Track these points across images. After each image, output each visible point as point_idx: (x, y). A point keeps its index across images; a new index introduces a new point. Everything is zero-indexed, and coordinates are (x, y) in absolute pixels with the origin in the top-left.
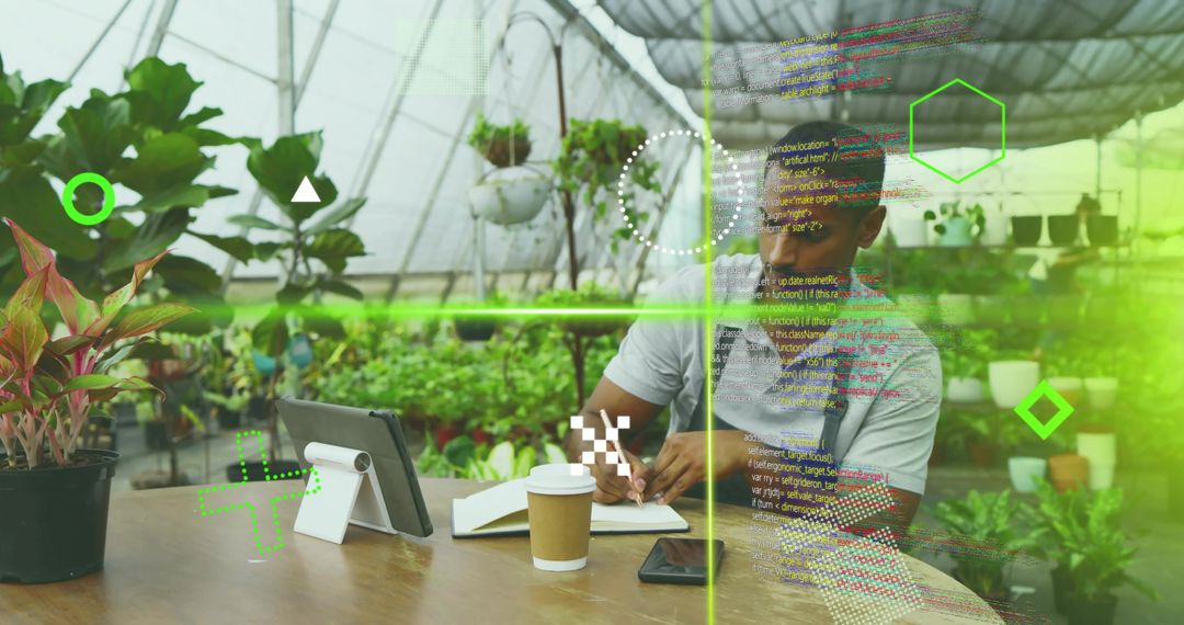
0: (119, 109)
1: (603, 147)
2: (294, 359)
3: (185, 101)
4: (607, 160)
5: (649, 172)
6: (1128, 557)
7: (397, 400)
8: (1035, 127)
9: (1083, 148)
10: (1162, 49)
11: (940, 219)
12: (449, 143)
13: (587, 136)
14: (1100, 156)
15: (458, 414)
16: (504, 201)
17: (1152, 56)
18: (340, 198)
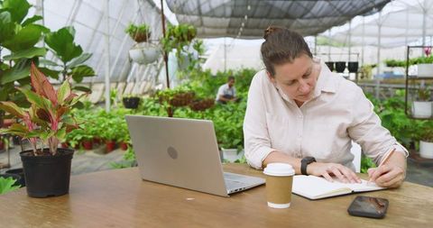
0: (5, 16)
1: (182, 35)
3: (26, 13)
4: (183, 40)
7: (90, 132)
10: (342, 6)
13: (176, 31)
15: (114, 137)
16: (145, 55)
17: (338, 10)
18: (83, 53)
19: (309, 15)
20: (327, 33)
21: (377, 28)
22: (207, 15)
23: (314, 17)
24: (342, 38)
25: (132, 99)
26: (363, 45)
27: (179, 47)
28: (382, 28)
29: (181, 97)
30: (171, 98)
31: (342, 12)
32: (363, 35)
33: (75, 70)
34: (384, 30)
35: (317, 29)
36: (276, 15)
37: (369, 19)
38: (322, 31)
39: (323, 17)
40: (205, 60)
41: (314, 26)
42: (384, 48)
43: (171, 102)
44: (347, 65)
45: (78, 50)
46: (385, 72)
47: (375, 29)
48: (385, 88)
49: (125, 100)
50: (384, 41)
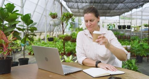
0: (6, 10)
1: (68, 16)
2: (27, 44)
5: (74, 19)
6: (138, 68)
8: (113, 14)
9: (118, 17)
11: (109, 26)
12: (41, 15)
13: (66, 15)
14: (120, 18)
16: (55, 23)
17: (127, 6)
18: (34, 22)
19: (116, 8)
20: (123, 15)
21: (141, 13)
22: (81, 9)
23: (119, 9)
24: (129, 16)
25: (50, 38)
26: (137, 19)
27: (67, 20)
28: (143, 13)
29: (67, 38)
30: (63, 38)
31: (128, 7)
32: (137, 15)
33: (31, 28)
34: (144, 14)
35: (120, 13)
36: (105, 9)
37: (138, 10)
38: (122, 14)
39: (121, 9)
40: (81, 24)
41: (119, 12)
42: (144, 20)
43: (64, 40)
44: (126, 26)
45: (32, 21)
46: (145, 29)
47: (140, 13)
48: (144, 34)
49: (48, 38)
50: (143, 17)
